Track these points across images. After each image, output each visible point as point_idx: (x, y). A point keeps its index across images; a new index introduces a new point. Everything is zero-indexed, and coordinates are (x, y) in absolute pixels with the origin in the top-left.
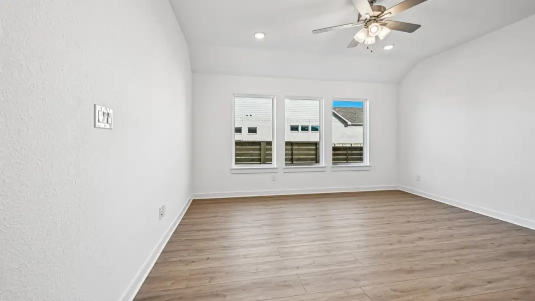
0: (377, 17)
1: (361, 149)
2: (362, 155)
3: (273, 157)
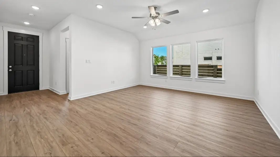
0: (157, 16)
1: (222, 70)
2: (222, 73)
3: (167, 72)
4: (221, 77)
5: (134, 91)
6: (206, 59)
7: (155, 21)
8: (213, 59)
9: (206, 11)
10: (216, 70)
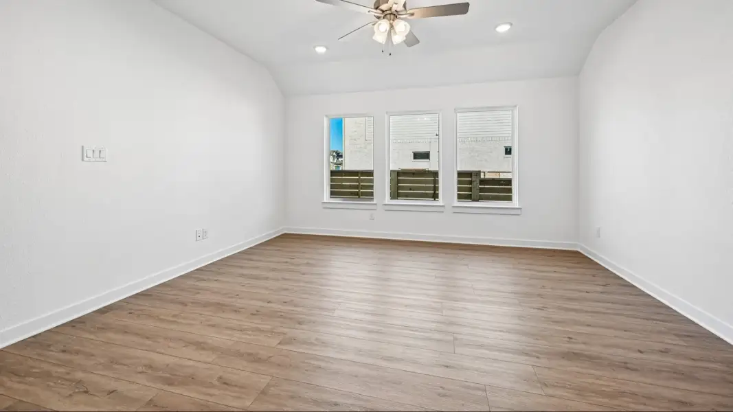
1: (509, 182)
2: (510, 191)
3: (375, 191)
4: (509, 199)
5: (285, 260)
6: (417, 156)
7: (392, 26)
8: (431, 157)
9: (503, 28)
10: (478, 182)
